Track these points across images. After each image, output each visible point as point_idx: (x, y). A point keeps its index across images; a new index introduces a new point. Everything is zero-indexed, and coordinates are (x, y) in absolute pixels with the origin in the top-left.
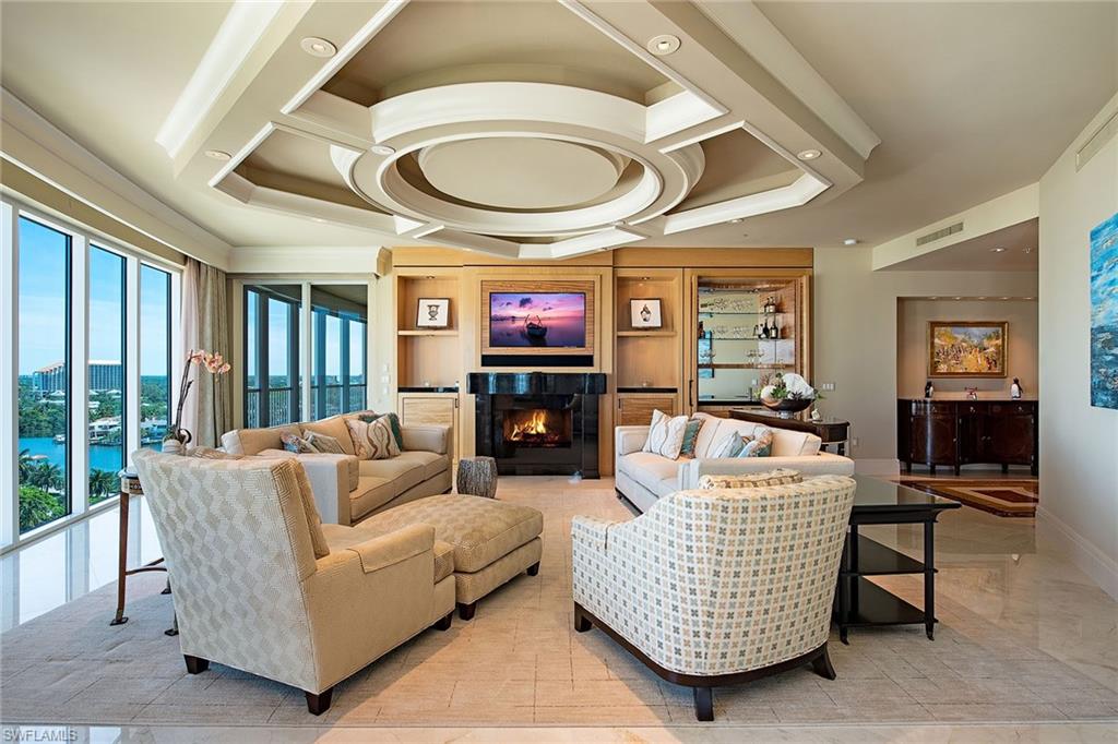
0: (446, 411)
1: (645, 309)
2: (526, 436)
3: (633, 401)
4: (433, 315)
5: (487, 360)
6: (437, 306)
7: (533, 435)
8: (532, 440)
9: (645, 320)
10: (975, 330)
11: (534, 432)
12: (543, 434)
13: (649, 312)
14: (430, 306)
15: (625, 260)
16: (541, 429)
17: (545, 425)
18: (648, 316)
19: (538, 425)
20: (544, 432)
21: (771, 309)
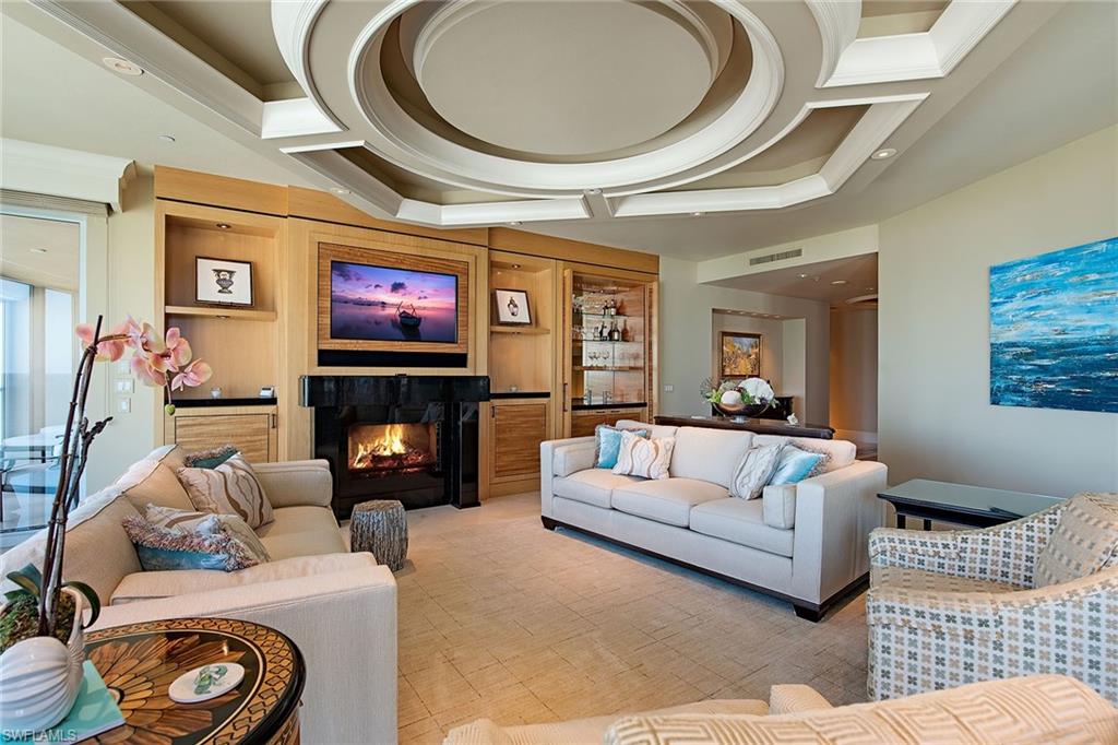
0: (257, 432)
1: (512, 302)
2: (377, 459)
3: (507, 409)
4: (225, 286)
5: (325, 358)
6: (231, 273)
7: (385, 458)
8: (386, 465)
9: (513, 314)
10: (745, 340)
11: (387, 453)
12: (401, 455)
13: (516, 306)
14: (218, 272)
15: (500, 243)
16: (399, 448)
17: (404, 442)
18: (515, 309)
19: (392, 441)
20: (403, 452)
21: (613, 311)
